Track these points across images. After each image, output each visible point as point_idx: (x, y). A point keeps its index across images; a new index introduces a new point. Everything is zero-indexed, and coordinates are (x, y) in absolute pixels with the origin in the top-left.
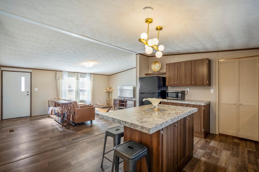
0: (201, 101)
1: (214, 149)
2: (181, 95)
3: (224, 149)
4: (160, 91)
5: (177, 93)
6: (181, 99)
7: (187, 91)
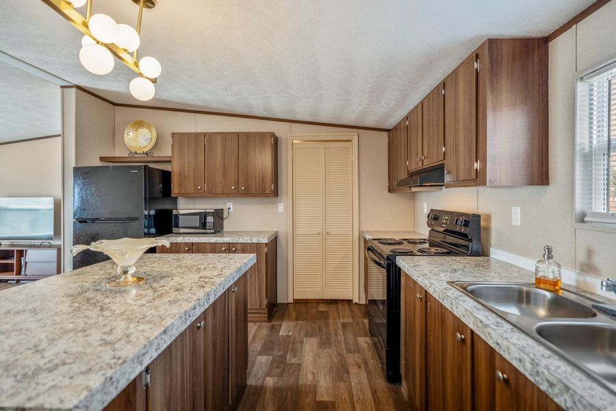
0: (260, 232)
1: (289, 342)
2: (212, 221)
3: (307, 335)
4: (152, 212)
5: (203, 216)
6: (213, 231)
7: (229, 209)
